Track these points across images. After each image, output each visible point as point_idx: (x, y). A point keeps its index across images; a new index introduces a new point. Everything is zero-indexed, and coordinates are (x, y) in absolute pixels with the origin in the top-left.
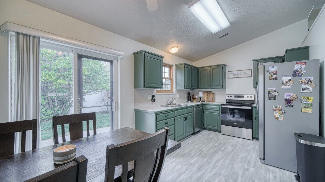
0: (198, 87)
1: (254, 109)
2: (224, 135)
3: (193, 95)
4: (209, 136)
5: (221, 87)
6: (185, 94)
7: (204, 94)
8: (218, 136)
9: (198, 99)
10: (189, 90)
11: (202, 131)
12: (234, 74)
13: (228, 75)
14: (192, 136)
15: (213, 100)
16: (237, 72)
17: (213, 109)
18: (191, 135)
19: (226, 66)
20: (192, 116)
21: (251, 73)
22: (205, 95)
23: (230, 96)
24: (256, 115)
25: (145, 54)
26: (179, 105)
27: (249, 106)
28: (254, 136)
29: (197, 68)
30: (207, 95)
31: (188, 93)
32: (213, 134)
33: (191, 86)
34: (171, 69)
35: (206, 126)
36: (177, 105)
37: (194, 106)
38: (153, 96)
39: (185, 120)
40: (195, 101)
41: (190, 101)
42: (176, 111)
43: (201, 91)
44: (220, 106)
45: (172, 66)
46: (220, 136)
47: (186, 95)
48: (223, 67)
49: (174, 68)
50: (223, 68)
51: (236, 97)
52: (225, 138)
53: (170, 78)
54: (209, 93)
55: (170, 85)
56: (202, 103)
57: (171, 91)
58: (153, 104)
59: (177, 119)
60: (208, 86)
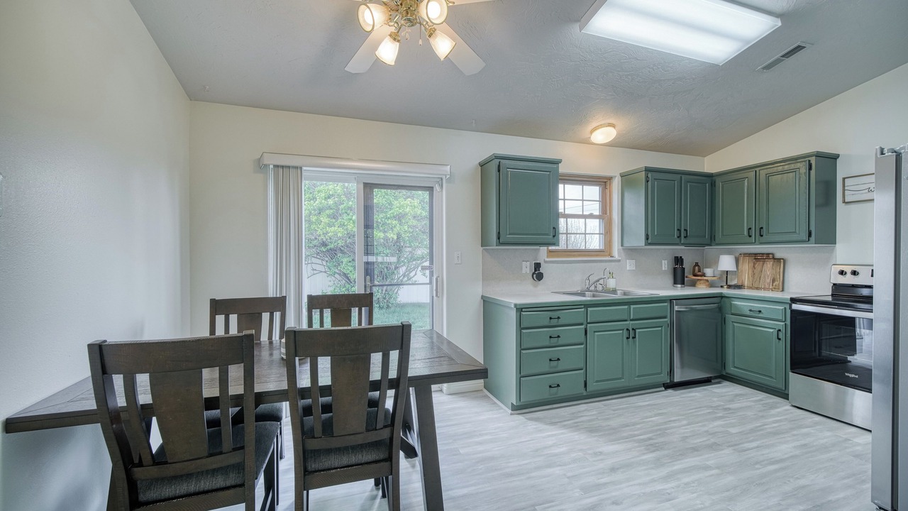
0: (713, 239)
2: (802, 409)
4: (731, 401)
5: (805, 237)
6: (665, 262)
7: (740, 262)
8: (773, 407)
9: (717, 278)
11: (719, 383)
13: (845, 190)
14: (666, 390)
15: (776, 283)
17: (760, 315)
18: (663, 388)
19: (833, 158)
20: (664, 330)
22: (746, 266)
23: (848, 269)
25: (500, 162)
29: (710, 176)
30: (754, 264)
31: (676, 257)
33: (679, 237)
34: (608, 187)
35: (731, 369)
36: (619, 292)
37: (671, 300)
38: (538, 266)
39: (627, 338)
40: (701, 284)
41: (684, 283)
42: (590, 309)
43: (729, 252)
44: (788, 307)
45: (610, 179)
46: (779, 410)
47: (666, 265)
48: (810, 165)
49: (616, 185)
50: (810, 169)
53: (605, 215)
54: (758, 258)
55: (599, 234)
56: (722, 293)
57: (606, 251)
58: (535, 286)
59: (595, 332)
60: (750, 236)
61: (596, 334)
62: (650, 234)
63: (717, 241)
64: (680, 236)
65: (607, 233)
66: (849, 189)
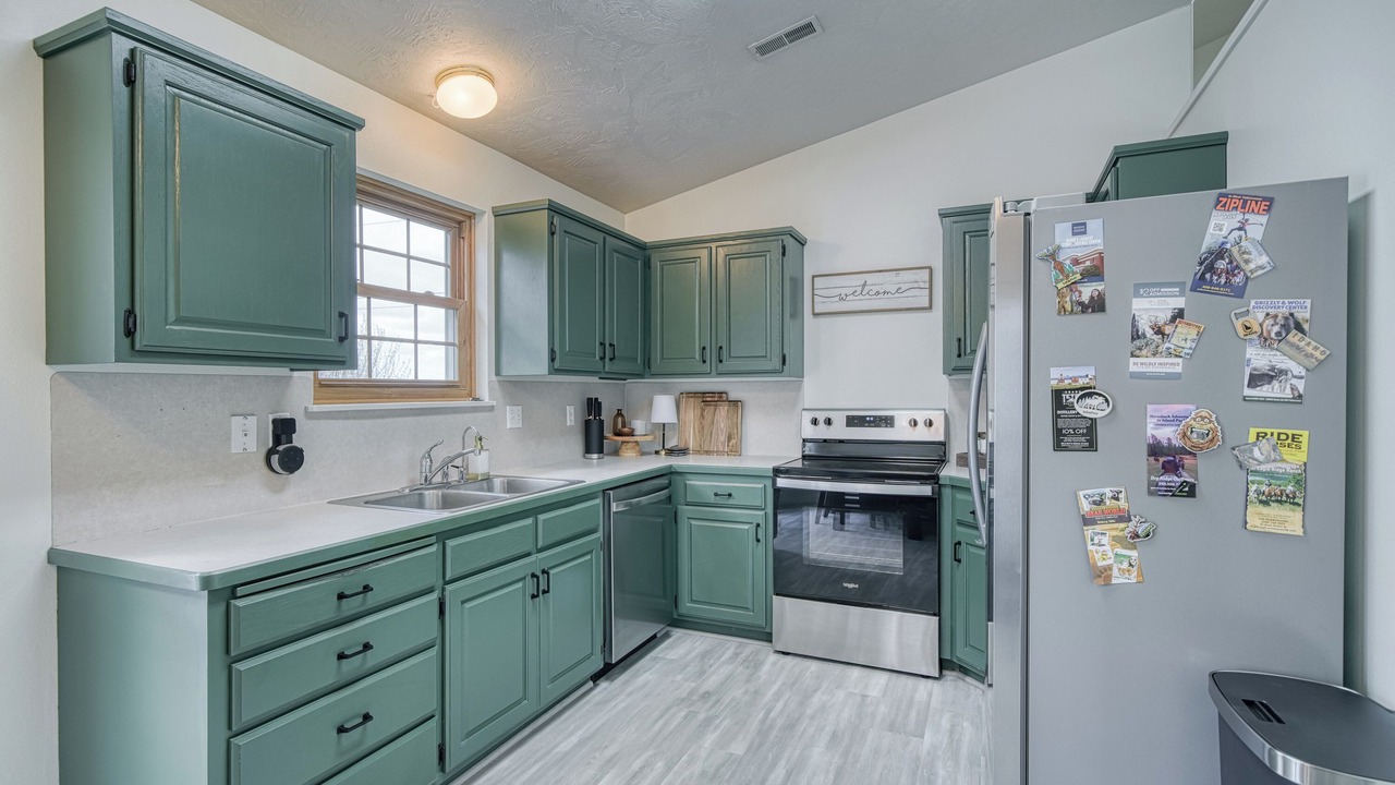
0: (647, 363)
1: (947, 493)
2: (788, 654)
3: (619, 413)
4: (702, 673)
5: (776, 363)
6: (570, 410)
7: (683, 406)
8: (758, 665)
9: (650, 438)
10: (595, 379)
11: (667, 636)
12: (843, 291)
13: (813, 295)
14: (596, 685)
15: (733, 442)
16: (859, 280)
17: (731, 502)
18: (591, 684)
19: (802, 243)
20: (597, 558)
21: (927, 285)
22: (691, 414)
23: (821, 417)
24: (960, 529)
25: (133, 52)
26: (512, 486)
27: (922, 480)
28: (947, 656)
29: (641, 247)
30: (703, 410)
31: (589, 400)
32: (729, 654)
33: (602, 358)
34: (466, 235)
35: (687, 606)
36: (497, 482)
37: (606, 491)
38: (284, 428)
39: (533, 597)
40: (629, 453)
41: (601, 451)
42: (451, 543)
43: (665, 391)
44: (769, 483)
45: (471, 216)
46: (766, 668)
47: (572, 416)
48: (784, 248)
49: (484, 231)
50: (784, 254)
51: (853, 421)
52: (794, 683)
53: (458, 300)
54: (710, 399)
55: (447, 344)
56: (671, 466)
57: (458, 388)
58: (278, 490)
59: (463, 602)
60: (704, 362)
61: (468, 605)
62: (557, 349)
63: (653, 370)
64: (604, 357)
65: (464, 343)
66: (820, 295)
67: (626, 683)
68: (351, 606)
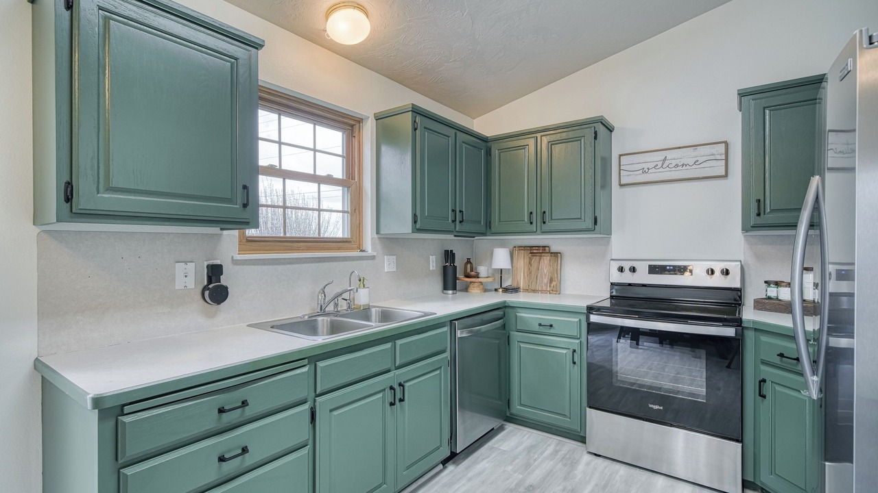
0: (489, 225)
1: (750, 336)
2: (599, 456)
3: (469, 261)
4: (527, 466)
5: (589, 223)
6: (432, 259)
7: (515, 256)
8: (573, 464)
9: (490, 280)
10: (451, 237)
11: (501, 428)
12: (646, 166)
13: (620, 170)
14: (445, 468)
15: (554, 283)
16: (661, 156)
17: (552, 331)
18: (441, 466)
19: (610, 129)
20: (445, 373)
21: (723, 157)
22: (521, 262)
23: (627, 266)
24: (763, 367)
27: (725, 322)
28: (750, 478)
29: (485, 140)
30: (530, 259)
31: (447, 252)
32: (550, 450)
33: (454, 221)
34: (356, 134)
35: (517, 408)
36: (374, 314)
37: (452, 322)
38: (215, 272)
39: (392, 404)
40: (475, 290)
41: (454, 288)
42: (321, 364)
43: (502, 245)
44: (583, 318)
45: (360, 121)
46: (581, 467)
47: (434, 263)
48: (596, 133)
49: (369, 131)
50: (595, 138)
51: (654, 270)
52: (605, 486)
53: (350, 181)
54: (536, 251)
55: (343, 212)
56: (505, 302)
57: (351, 242)
58: (211, 316)
59: (331, 411)
60: (531, 223)
61: (335, 413)
62: (418, 214)
63: (493, 229)
64: (455, 220)
65: (354, 211)
66: (625, 169)
67: (468, 468)
68: (228, 418)
